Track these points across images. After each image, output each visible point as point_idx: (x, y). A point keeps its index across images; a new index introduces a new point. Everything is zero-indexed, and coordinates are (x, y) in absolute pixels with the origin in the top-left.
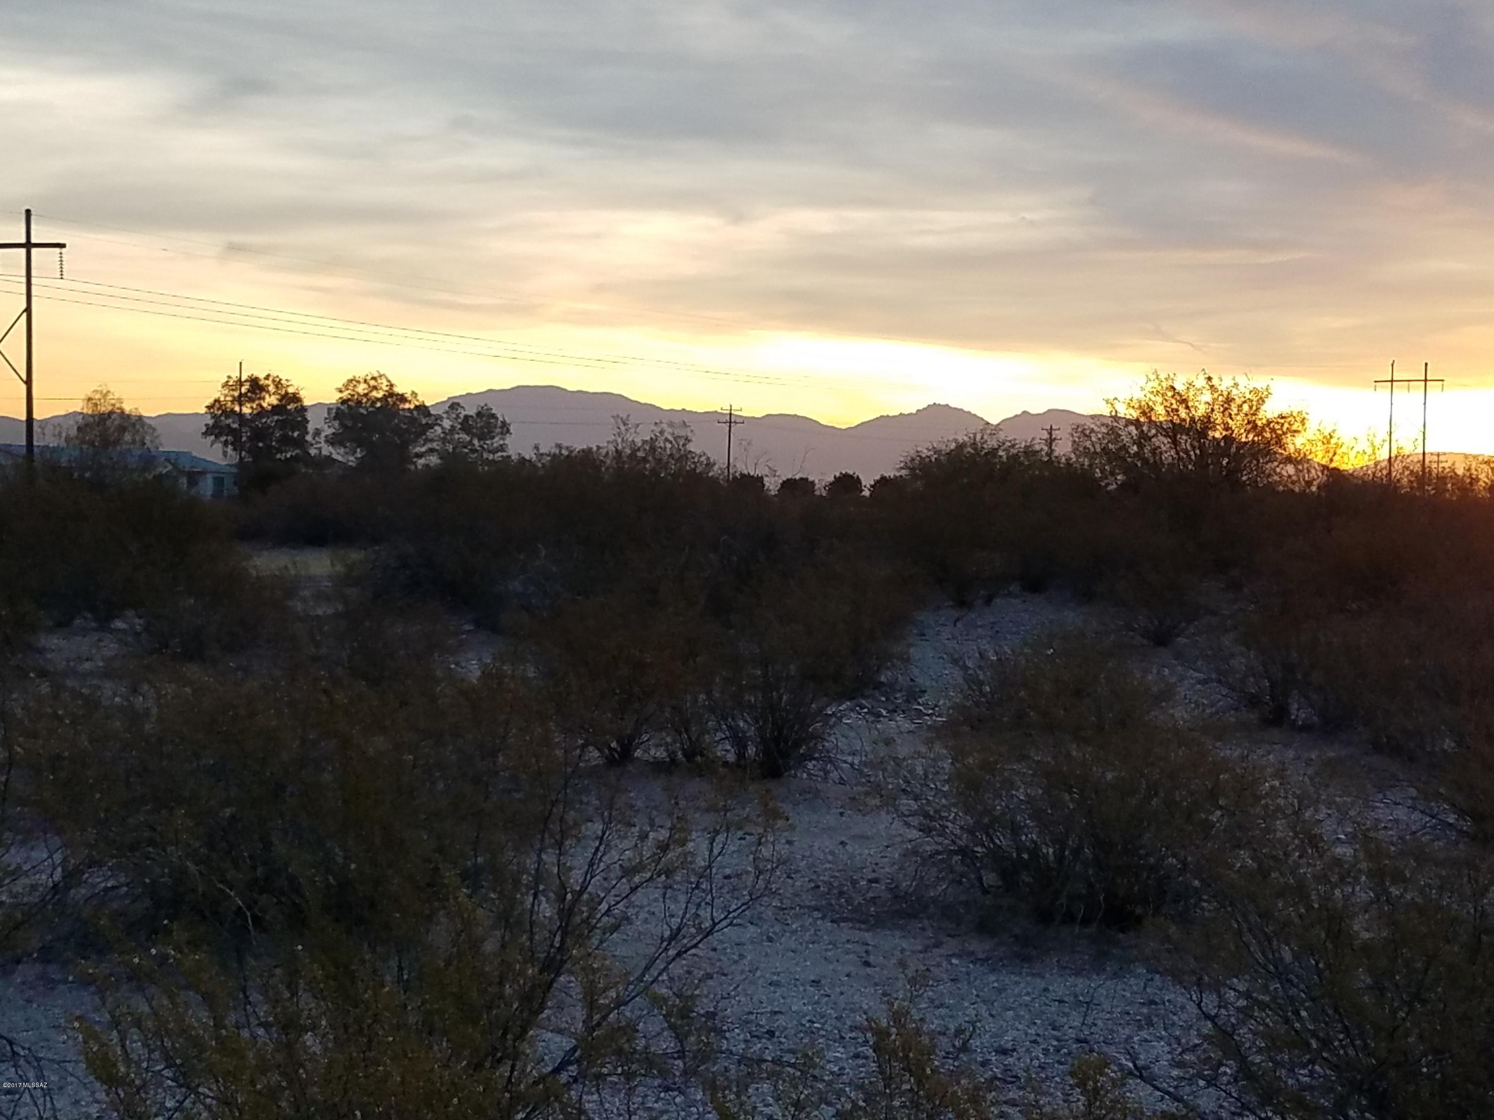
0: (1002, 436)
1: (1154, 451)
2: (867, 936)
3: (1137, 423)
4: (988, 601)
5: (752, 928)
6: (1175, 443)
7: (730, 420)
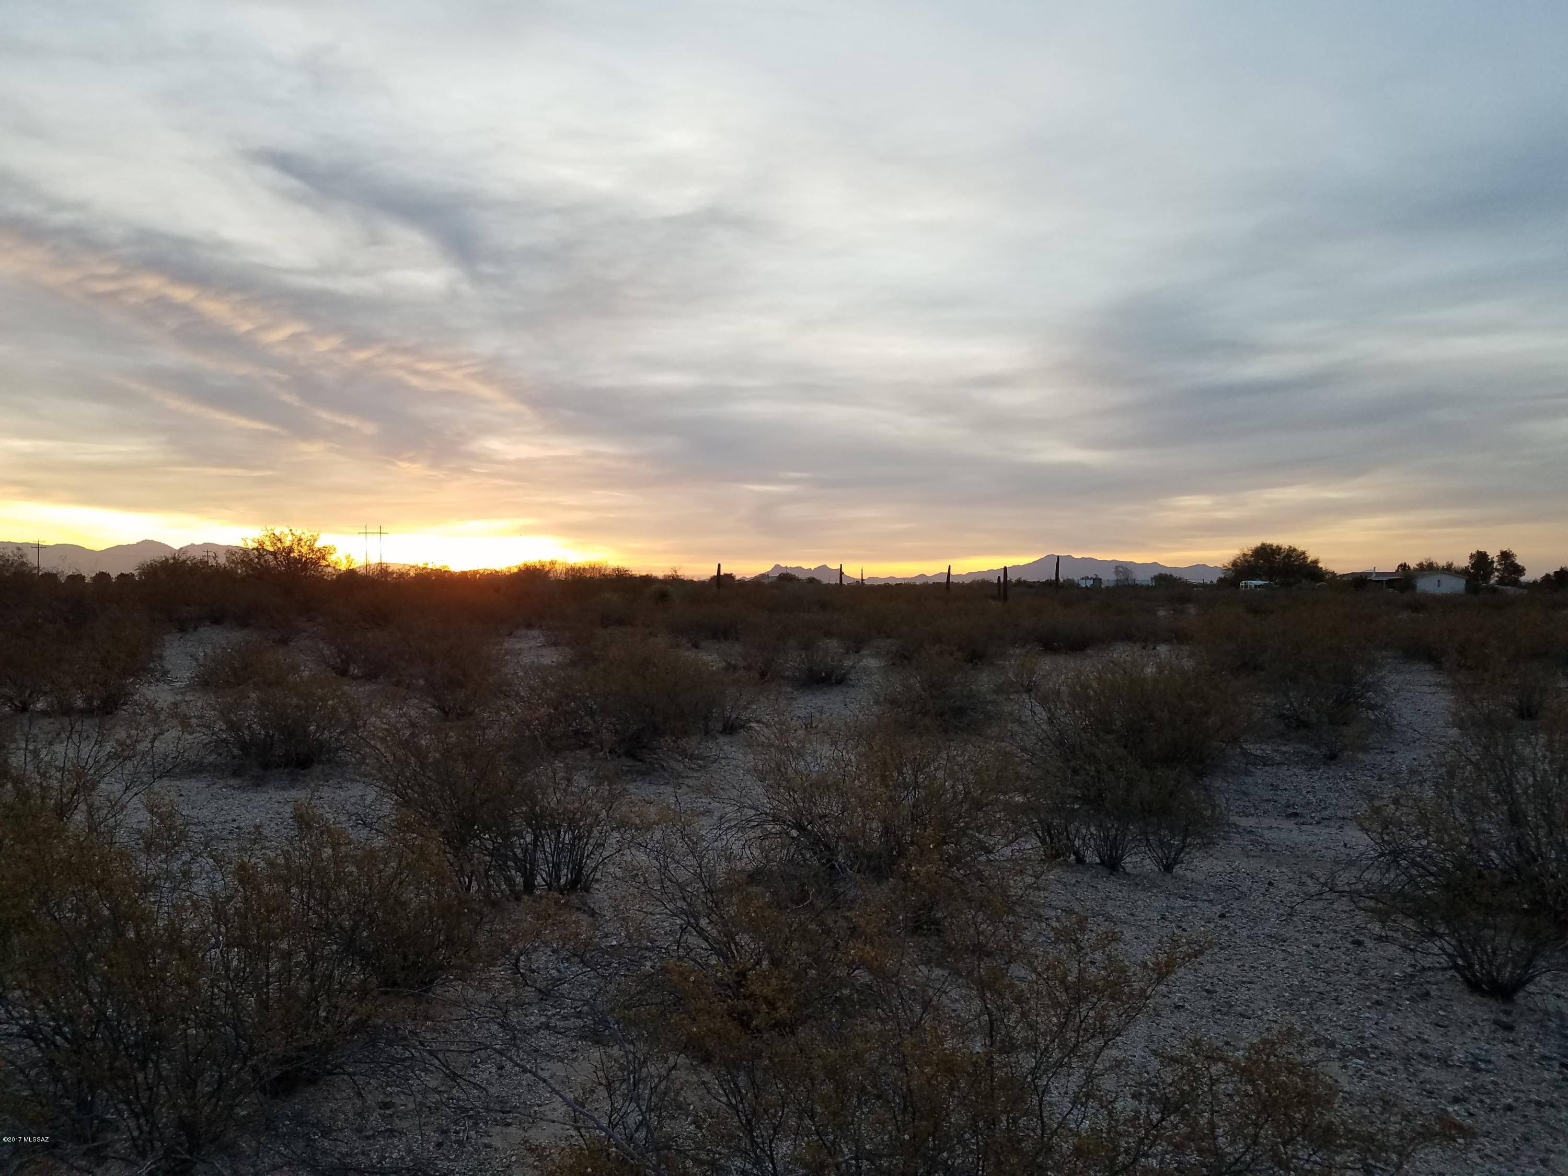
0: (189, 555)
1: (265, 561)
2: (178, 783)
3: (257, 549)
4: (195, 629)
5: (117, 785)
6: (276, 558)
7: (38, 547)
